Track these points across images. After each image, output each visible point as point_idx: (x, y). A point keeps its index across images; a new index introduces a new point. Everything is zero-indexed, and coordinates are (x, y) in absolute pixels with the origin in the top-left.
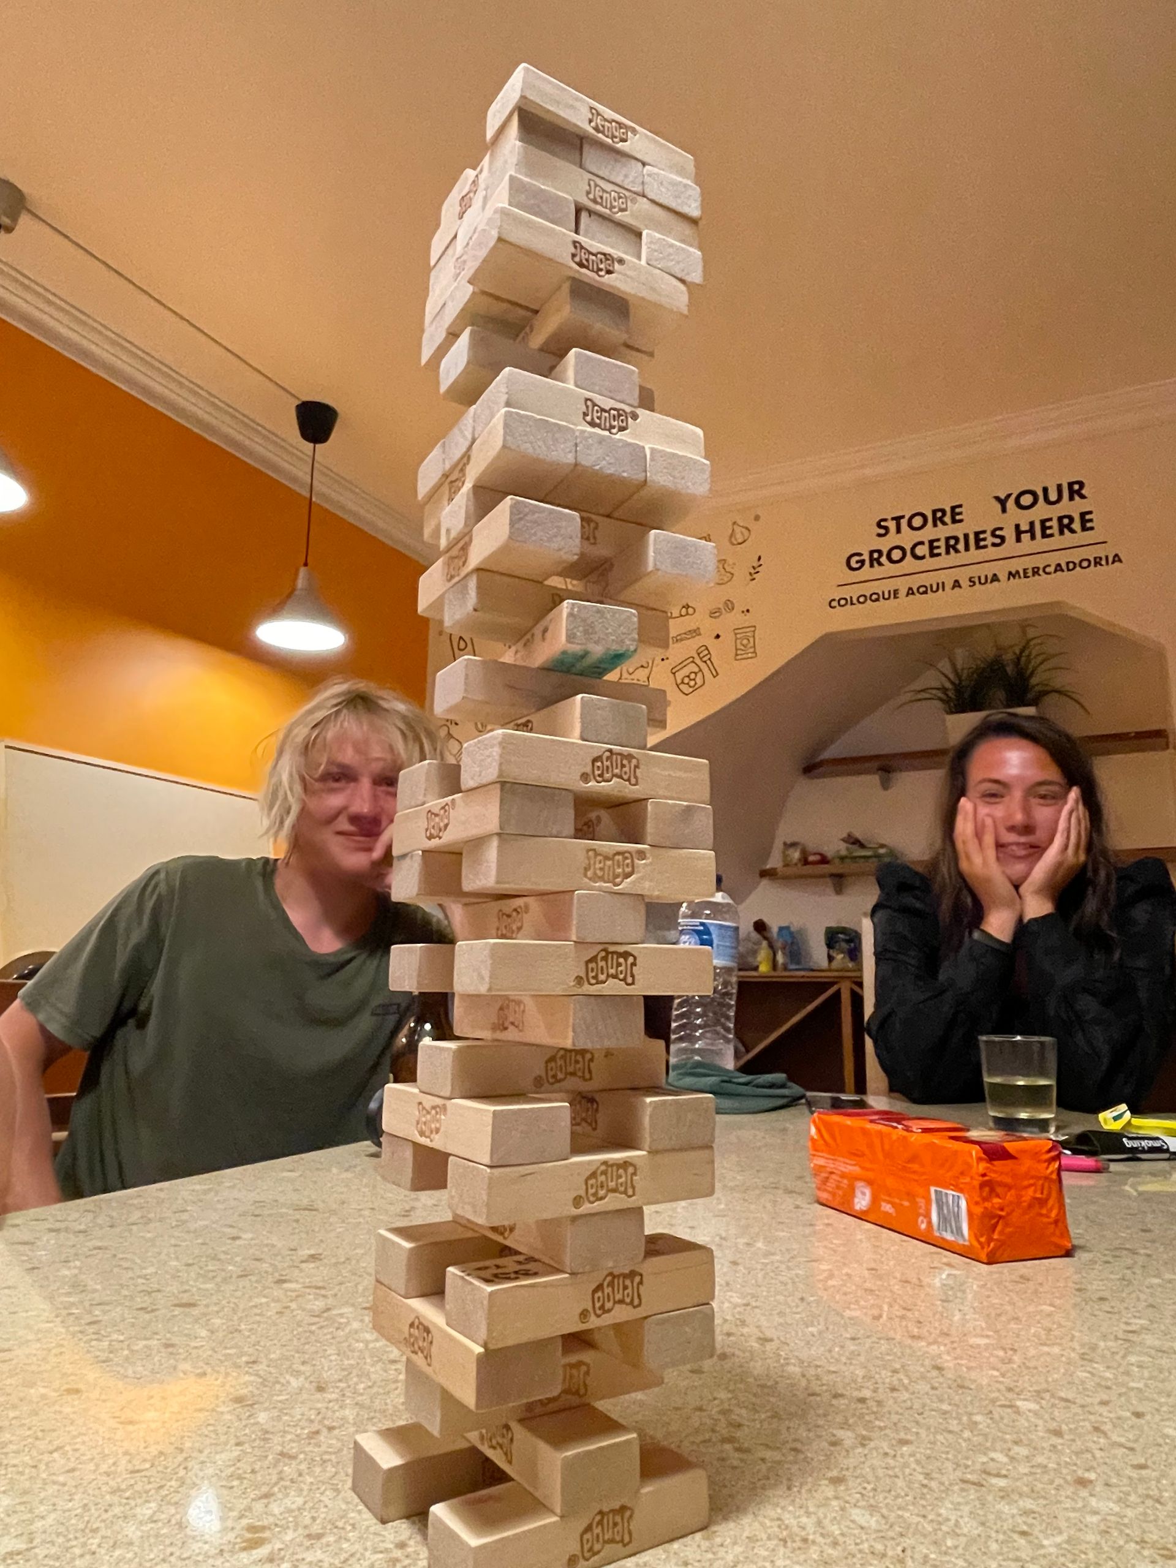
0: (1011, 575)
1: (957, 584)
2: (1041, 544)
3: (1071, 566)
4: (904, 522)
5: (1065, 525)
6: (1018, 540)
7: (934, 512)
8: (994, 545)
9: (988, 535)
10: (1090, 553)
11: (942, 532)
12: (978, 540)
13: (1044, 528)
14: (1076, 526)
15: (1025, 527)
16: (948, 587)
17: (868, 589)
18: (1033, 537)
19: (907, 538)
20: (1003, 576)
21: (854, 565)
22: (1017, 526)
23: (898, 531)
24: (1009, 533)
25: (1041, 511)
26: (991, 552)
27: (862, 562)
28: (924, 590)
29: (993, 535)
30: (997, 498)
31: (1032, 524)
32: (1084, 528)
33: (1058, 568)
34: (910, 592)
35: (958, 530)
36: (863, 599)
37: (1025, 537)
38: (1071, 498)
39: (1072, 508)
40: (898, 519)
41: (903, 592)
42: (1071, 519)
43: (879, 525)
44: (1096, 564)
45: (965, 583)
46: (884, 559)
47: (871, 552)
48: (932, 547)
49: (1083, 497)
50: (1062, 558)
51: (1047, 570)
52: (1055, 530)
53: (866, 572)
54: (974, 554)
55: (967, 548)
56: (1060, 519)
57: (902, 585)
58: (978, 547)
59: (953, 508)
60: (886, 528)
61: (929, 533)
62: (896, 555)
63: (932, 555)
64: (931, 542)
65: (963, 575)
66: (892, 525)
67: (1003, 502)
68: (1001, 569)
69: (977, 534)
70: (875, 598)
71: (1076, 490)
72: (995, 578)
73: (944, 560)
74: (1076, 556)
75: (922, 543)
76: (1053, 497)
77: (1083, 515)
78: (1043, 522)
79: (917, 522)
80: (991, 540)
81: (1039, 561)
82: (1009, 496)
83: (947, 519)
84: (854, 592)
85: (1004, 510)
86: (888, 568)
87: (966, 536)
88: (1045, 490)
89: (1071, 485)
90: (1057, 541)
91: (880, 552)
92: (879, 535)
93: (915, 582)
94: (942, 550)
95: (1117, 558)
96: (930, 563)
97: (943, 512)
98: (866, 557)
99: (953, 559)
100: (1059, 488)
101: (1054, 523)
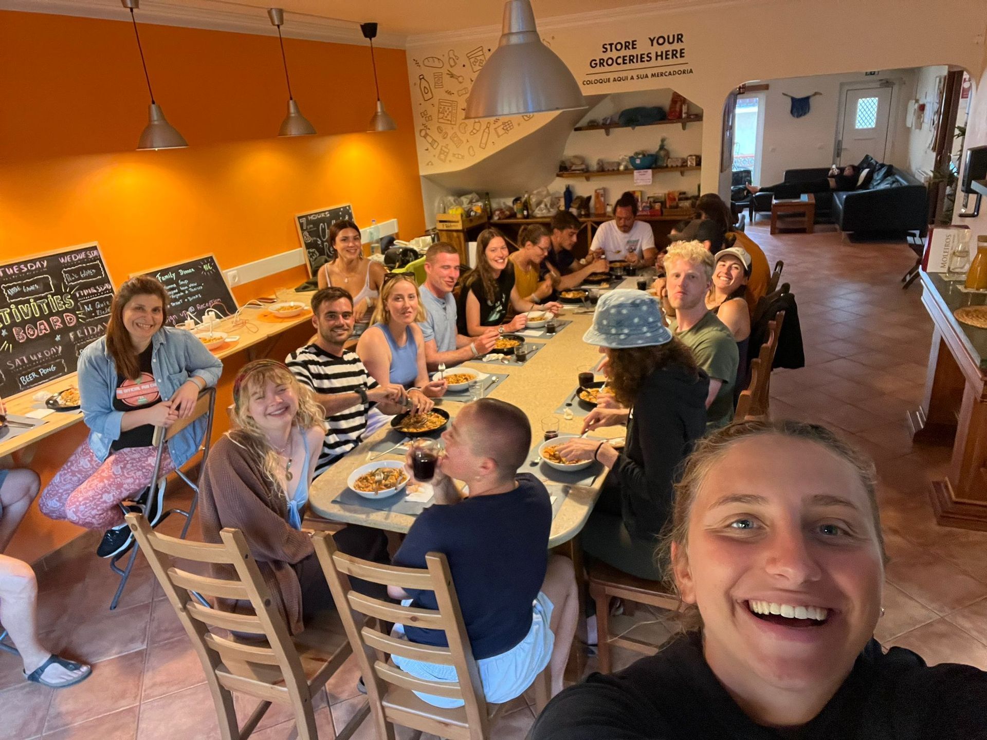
0: (653, 75)
1: (632, 78)
2: (665, 62)
3: (675, 73)
4: (613, 46)
5: (674, 55)
6: (657, 59)
7: (626, 43)
8: (647, 61)
9: (645, 56)
10: (682, 68)
11: (628, 53)
12: (642, 58)
13: (667, 55)
14: (678, 55)
15: (659, 54)
16: (629, 78)
17: (598, 77)
18: (662, 59)
19: (614, 54)
20: (649, 75)
21: (593, 64)
22: (657, 53)
23: (611, 50)
24: (653, 56)
25: (667, 47)
26: (646, 64)
27: (596, 64)
28: (620, 79)
29: (648, 56)
30: (650, 39)
31: (662, 52)
32: (681, 57)
33: (670, 74)
34: (615, 80)
35: (633, 52)
36: (596, 82)
37: (659, 58)
38: (678, 42)
39: (677, 46)
40: (611, 45)
41: (612, 80)
42: (676, 51)
43: (604, 47)
44: (684, 73)
45: (635, 77)
46: (605, 64)
47: (600, 60)
48: (624, 60)
49: (682, 41)
50: (671, 69)
51: (667, 74)
52: (670, 56)
53: (598, 69)
54: (640, 65)
55: (637, 62)
56: (673, 51)
57: (612, 76)
58: (641, 61)
59: (633, 42)
60: (606, 49)
61: (623, 52)
62: (610, 62)
63: (624, 63)
64: (624, 57)
65: (634, 74)
66: (608, 47)
67: (652, 41)
68: (649, 72)
69: (641, 55)
70: (601, 81)
71: (680, 38)
72: (647, 76)
73: (628, 66)
74: (676, 68)
75: (619, 57)
76: (671, 40)
77: (681, 50)
78: (666, 52)
79: (619, 47)
80: (647, 58)
81: (663, 70)
82: (654, 38)
83: (630, 47)
84: (592, 78)
85: (652, 45)
86: (607, 68)
87: (637, 55)
88: (668, 37)
89: (678, 35)
90: (671, 61)
91: (603, 60)
92: (604, 52)
93: (616, 75)
94: (628, 61)
95: (691, 71)
96: (623, 67)
97: (629, 42)
98: (598, 62)
99: (632, 66)
100: (674, 36)
101: (670, 53)
